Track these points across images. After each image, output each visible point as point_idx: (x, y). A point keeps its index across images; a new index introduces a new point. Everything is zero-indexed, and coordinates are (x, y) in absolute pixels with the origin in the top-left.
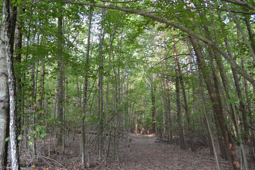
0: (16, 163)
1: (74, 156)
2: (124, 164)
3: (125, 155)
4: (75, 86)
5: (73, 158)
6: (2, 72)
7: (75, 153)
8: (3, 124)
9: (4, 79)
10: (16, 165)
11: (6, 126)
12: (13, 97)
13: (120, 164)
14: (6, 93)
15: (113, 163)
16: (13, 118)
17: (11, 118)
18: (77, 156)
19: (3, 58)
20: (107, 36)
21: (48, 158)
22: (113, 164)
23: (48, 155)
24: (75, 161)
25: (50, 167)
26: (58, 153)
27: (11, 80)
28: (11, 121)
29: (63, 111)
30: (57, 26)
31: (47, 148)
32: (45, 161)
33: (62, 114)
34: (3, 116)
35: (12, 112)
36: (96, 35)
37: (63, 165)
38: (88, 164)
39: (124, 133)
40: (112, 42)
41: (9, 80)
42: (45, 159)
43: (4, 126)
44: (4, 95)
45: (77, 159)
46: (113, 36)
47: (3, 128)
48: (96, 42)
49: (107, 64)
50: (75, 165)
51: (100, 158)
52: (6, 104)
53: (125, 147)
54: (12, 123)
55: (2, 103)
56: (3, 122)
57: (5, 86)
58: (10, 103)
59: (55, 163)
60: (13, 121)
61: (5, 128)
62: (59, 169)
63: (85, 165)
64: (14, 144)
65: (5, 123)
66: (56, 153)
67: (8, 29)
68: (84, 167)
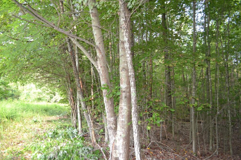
0: (137, 144)
1: (184, 143)
2: (238, 157)
3: (238, 147)
4: (181, 76)
5: (183, 145)
6: (123, 67)
7: (185, 140)
8: (126, 111)
9: (125, 73)
10: (138, 147)
11: (128, 112)
12: (133, 88)
13: (233, 156)
14: (126, 85)
15: (226, 154)
16: (134, 106)
17: (132, 106)
18: (186, 144)
19: (123, 55)
20: (212, 23)
21: (160, 142)
22: (226, 156)
23: (160, 140)
24: (185, 148)
25: (163, 151)
26: (169, 139)
27: (131, 73)
28: (132, 108)
29: (172, 100)
30: (161, 22)
31: (158, 134)
32: (158, 145)
33: (171, 103)
34: (125, 104)
35: (133, 100)
36: (199, 25)
37: (174, 150)
38: (199, 152)
39: (235, 123)
40: (218, 28)
41: (130, 74)
42: (158, 143)
43: (127, 112)
44: (125, 87)
45: (187, 146)
46: (219, 22)
47: (126, 115)
48: (200, 31)
49: (214, 52)
50: (186, 152)
51: (211, 147)
52: (128, 94)
53: (238, 138)
54: (134, 110)
55: (124, 93)
56: (126, 110)
57: (126, 79)
58: (131, 93)
59: (167, 148)
60: (134, 108)
61: (127, 114)
62: (172, 154)
63: (196, 153)
64: (136, 128)
65: (127, 110)
66: (167, 139)
67: (125, 30)
68: (195, 155)
